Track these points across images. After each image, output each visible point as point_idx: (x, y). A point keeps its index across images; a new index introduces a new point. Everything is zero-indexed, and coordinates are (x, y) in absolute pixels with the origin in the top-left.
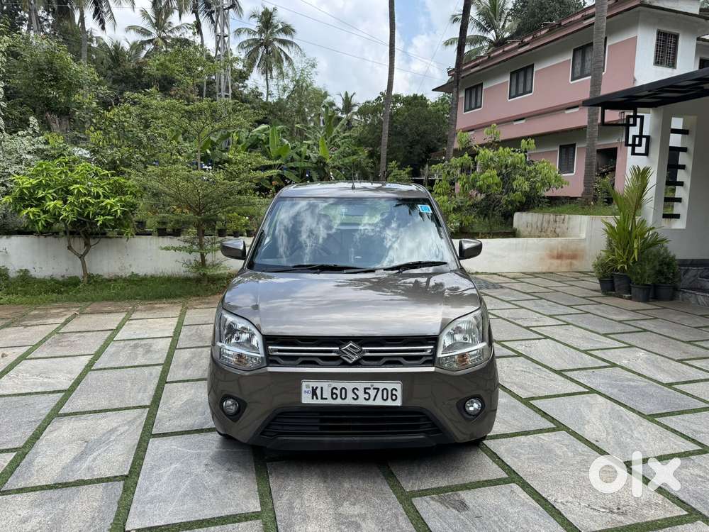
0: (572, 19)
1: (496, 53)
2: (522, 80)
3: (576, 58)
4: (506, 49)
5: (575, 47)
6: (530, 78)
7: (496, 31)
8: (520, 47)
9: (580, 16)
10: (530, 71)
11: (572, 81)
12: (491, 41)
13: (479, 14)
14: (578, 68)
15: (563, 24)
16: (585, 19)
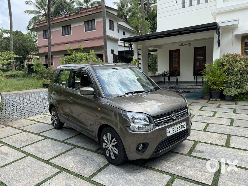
0: (83, 11)
1: (55, 19)
2: (66, 30)
3: (86, 25)
4: (59, 18)
5: (85, 21)
6: (70, 29)
7: (44, 10)
8: (64, 18)
9: (85, 11)
10: (69, 27)
11: (85, 31)
12: (43, 14)
13: (36, 3)
14: (87, 27)
15: (80, 12)
16: (87, 12)
